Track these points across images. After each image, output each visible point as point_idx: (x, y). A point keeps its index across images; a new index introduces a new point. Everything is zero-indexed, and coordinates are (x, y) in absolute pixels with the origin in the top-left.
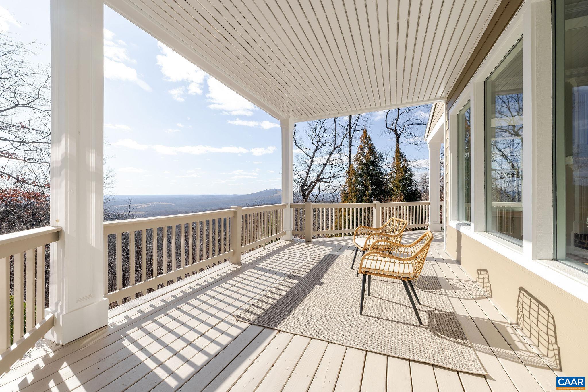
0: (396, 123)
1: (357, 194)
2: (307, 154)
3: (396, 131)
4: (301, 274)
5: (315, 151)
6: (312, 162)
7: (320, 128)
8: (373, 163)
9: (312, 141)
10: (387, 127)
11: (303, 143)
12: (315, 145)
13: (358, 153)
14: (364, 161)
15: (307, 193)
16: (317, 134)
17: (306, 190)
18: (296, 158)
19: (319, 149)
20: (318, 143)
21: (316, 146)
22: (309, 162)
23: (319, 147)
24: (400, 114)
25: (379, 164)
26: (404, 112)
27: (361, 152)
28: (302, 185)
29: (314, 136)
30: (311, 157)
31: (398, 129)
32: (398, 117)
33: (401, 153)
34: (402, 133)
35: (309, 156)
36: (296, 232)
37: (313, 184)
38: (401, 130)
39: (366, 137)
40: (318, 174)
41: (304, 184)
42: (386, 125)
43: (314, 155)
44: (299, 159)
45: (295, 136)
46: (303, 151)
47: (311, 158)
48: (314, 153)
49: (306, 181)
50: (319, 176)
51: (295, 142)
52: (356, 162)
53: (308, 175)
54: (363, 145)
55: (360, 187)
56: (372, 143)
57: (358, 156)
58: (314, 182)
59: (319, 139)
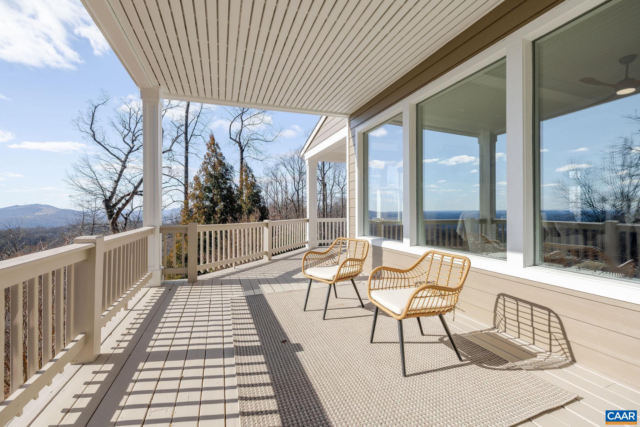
0: (240, 135)
1: (205, 212)
2: (115, 156)
3: (240, 143)
4: (248, 341)
5: (129, 153)
6: (124, 167)
7: (137, 123)
8: (223, 176)
9: (124, 138)
10: (230, 138)
11: (106, 139)
12: (128, 144)
13: (204, 162)
14: (212, 172)
15: (115, 211)
16: (132, 130)
17: (115, 205)
18: (95, 160)
19: (135, 150)
20: (133, 142)
21: (130, 146)
22: (119, 167)
23: (135, 148)
24: (243, 126)
25: (230, 177)
26: (248, 125)
27: (208, 161)
28: (106, 200)
29: (126, 132)
30: (123, 160)
31: (242, 141)
32: (242, 129)
33: (248, 168)
34: (246, 147)
35: (119, 159)
36: (170, 271)
37: (127, 198)
38: (245, 143)
39: (214, 144)
40: (136, 185)
41: (111, 198)
42: (230, 135)
43: (127, 158)
44: (100, 161)
45: (93, 126)
46: (108, 150)
47: (121, 161)
48: (127, 156)
49: (113, 193)
50: (136, 188)
51: (94, 135)
52: (203, 173)
53: (117, 185)
54: (210, 153)
55: (208, 203)
56: (221, 152)
57: (205, 165)
58: (128, 195)
59: (134, 138)
